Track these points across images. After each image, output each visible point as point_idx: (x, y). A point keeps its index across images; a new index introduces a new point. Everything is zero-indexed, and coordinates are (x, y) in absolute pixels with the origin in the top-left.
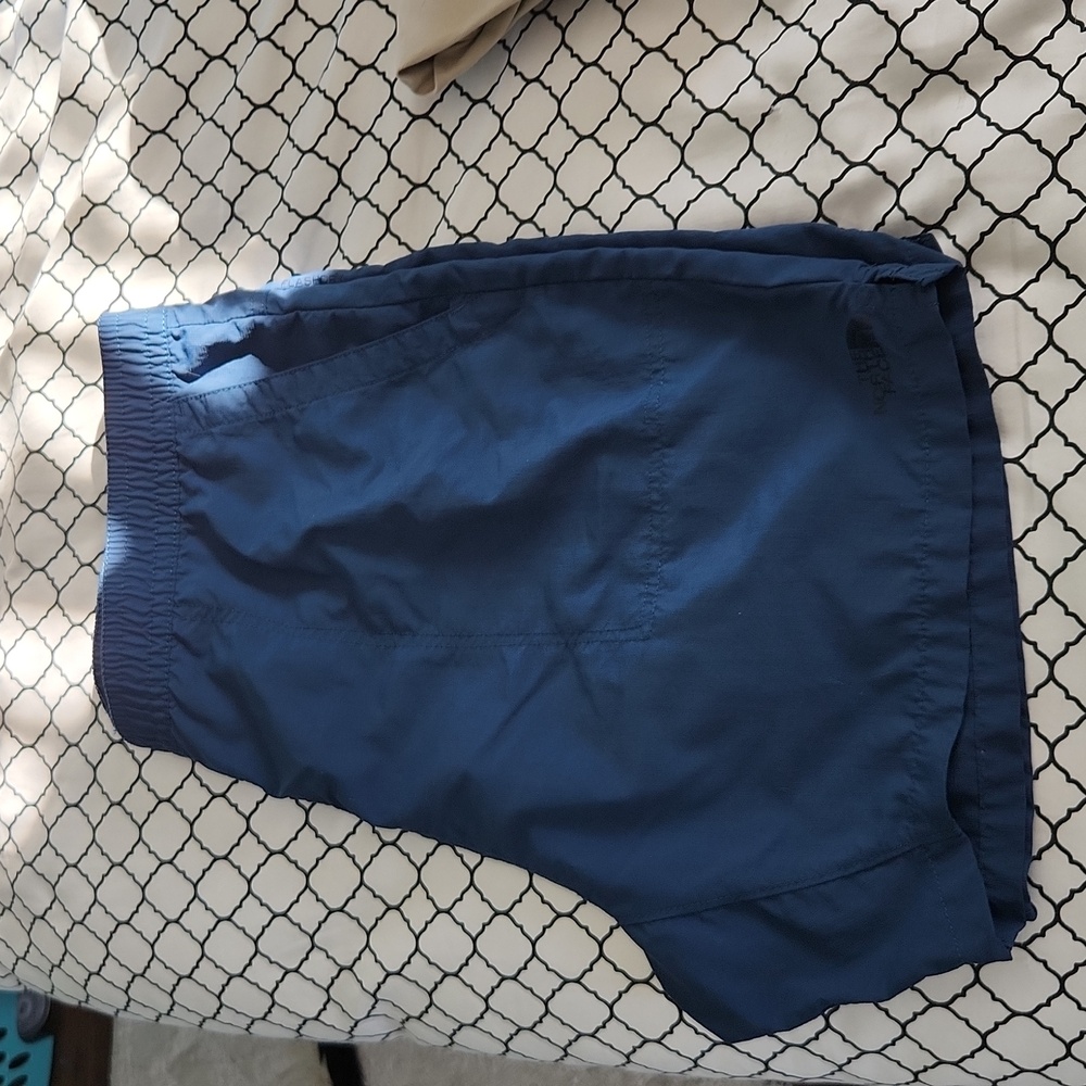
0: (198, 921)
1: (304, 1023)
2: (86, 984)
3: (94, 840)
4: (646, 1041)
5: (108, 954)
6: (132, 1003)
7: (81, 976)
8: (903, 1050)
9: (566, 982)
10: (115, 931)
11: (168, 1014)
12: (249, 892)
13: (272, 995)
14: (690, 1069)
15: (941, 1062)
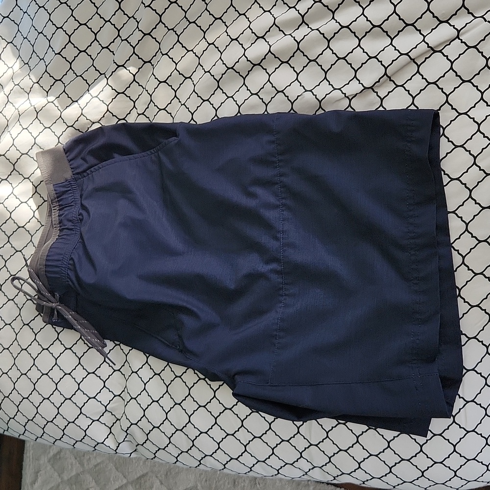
0: (57, 399)
1: (97, 444)
2: (8, 423)
3: (14, 364)
4: (232, 459)
5: (18, 410)
6: (26, 432)
7: (7, 419)
8: (329, 468)
9: (201, 433)
10: (22, 401)
11: (41, 437)
12: (79, 389)
13: (85, 431)
14: (249, 472)
15: (343, 474)
